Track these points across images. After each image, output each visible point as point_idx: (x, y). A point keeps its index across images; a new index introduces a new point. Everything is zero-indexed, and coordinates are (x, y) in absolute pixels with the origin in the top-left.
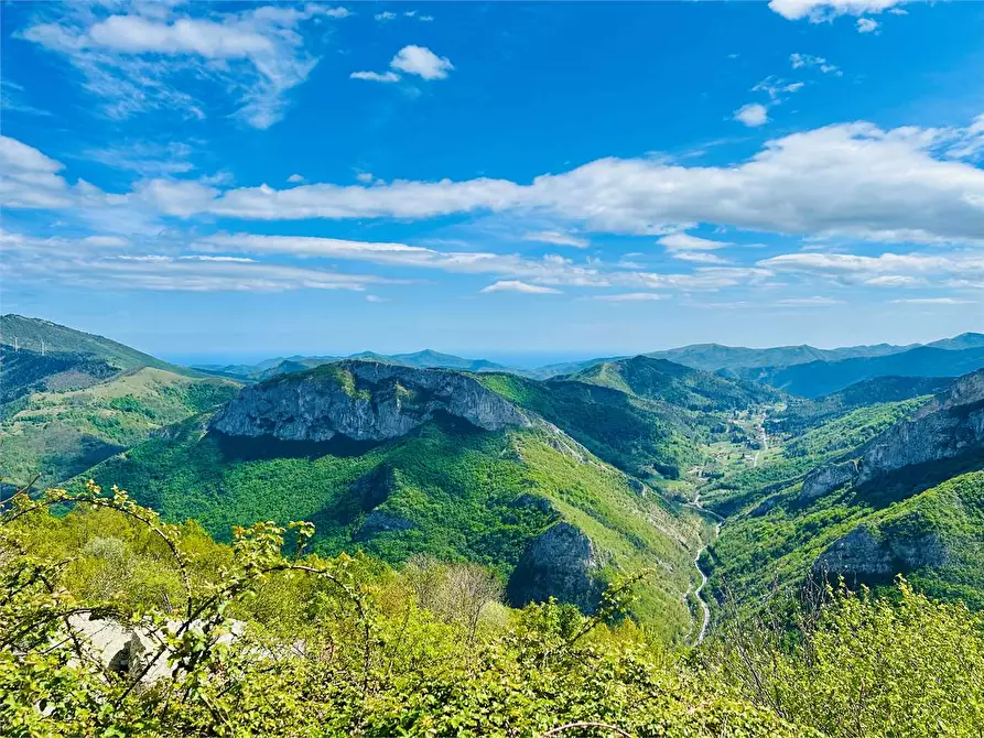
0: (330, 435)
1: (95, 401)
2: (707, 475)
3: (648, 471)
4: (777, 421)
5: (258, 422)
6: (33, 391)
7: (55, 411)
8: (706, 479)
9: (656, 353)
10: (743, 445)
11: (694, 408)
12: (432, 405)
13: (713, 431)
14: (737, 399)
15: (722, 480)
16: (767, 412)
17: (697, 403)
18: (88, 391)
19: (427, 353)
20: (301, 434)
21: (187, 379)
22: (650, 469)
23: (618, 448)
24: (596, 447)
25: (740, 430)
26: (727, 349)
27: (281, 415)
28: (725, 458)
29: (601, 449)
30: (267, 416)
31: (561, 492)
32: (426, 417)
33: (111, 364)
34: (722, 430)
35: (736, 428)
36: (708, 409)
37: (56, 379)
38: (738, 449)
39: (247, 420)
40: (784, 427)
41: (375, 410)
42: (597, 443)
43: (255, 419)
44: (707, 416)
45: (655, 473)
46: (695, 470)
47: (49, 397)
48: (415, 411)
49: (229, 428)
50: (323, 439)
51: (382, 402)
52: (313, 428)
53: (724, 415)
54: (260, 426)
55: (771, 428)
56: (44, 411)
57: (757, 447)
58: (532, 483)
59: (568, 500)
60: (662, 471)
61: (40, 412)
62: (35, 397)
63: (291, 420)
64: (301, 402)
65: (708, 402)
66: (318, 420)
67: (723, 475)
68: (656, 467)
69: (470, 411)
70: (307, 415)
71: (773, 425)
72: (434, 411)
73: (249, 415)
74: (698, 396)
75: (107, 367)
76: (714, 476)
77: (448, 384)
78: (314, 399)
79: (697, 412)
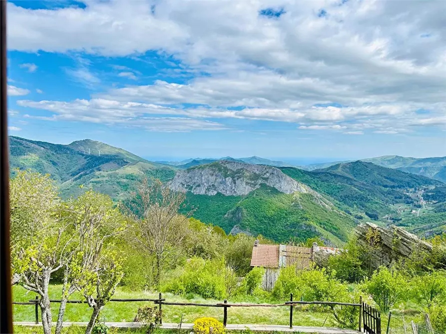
0: (215, 193)
1: (120, 175)
2: (392, 219)
4: (430, 194)
5: (185, 186)
6: (96, 170)
7: (105, 179)
8: (392, 221)
9: (366, 160)
10: (411, 205)
11: (386, 186)
12: (260, 181)
13: (396, 198)
14: (408, 183)
15: (401, 222)
16: (425, 190)
17: (387, 184)
18: (117, 171)
19: (254, 158)
20: (203, 192)
21: (155, 167)
22: (363, 215)
23: (348, 204)
24: (337, 203)
25: (410, 198)
26: (403, 158)
27: (195, 183)
28: (402, 211)
29: (340, 205)
30: (189, 184)
31: (321, 224)
32: (258, 187)
33: (125, 160)
34: (401, 198)
35: (408, 197)
36: (393, 187)
37: (105, 166)
38: (409, 207)
39: (181, 185)
40: (433, 197)
41: (235, 183)
42: (337, 202)
43: (184, 185)
44: (392, 190)
45: (366, 217)
46: (387, 216)
47: (102, 173)
48: (252, 184)
49: (174, 188)
50: (212, 194)
51: (237, 179)
52: (208, 189)
53: (402, 190)
54: (186, 188)
55: (427, 197)
56: (100, 179)
57: (420, 206)
58: (306, 219)
59: (324, 228)
60: (370, 216)
61: (98, 179)
62: (97, 173)
63: (199, 186)
64: (203, 178)
65: (392, 184)
66: (210, 186)
67: (401, 219)
68: (367, 214)
69: (277, 185)
70: (205, 184)
71: (428, 196)
72: (261, 184)
73: (181, 183)
74: (388, 181)
75: (124, 161)
76: (396, 220)
77: (268, 172)
78: (208, 177)
79: (388, 189)
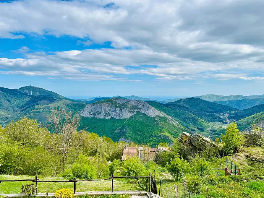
0: (110, 117)
1: (51, 107)
2: (212, 131)
3: (195, 129)
4: (232, 116)
5: (91, 114)
7: (41, 110)
8: (211, 132)
9: (197, 97)
10: (222, 122)
11: (208, 112)
12: (136, 110)
13: (213, 118)
14: (220, 110)
15: (216, 132)
16: (229, 113)
17: (209, 111)
18: (49, 105)
19: (133, 96)
20: (102, 117)
21: (73, 102)
22: (196, 129)
23: (187, 123)
24: (181, 122)
25: (221, 118)
26: (217, 96)
27: (97, 112)
28: (217, 126)
29: (182, 123)
30: (94, 112)
31: (171, 134)
32: (135, 113)
34: (216, 118)
35: (220, 118)
36: (212, 112)
37: (41, 102)
38: (220, 123)
39: (89, 113)
40: (234, 118)
41: (122, 111)
43: (91, 113)
44: (211, 114)
46: (208, 129)
47: (40, 106)
48: (132, 112)
49: (84, 115)
50: (108, 118)
51: (123, 109)
52: (105, 115)
53: (216, 114)
54: (92, 115)
55: (230, 118)
56: (38, 110)
57: (226, 123)
58: (163, 132)
59: (173, 137)
60: (199, 129)
62: (36, 106)
63: (100, 113)
64: (102, 109)
65: (211, 110)
66: (107, 113)
67: (216, 131)
68: (197, 128)
69: (146, 112)
70: (104, 112)
71: (231, 117)
72: (137, 112)
73: (89, 112)
74: (209, 109)
75: (53, 99)
76: (214, 131)
77: (141, 104)
78: (105, 108)
79: (209, 113)
